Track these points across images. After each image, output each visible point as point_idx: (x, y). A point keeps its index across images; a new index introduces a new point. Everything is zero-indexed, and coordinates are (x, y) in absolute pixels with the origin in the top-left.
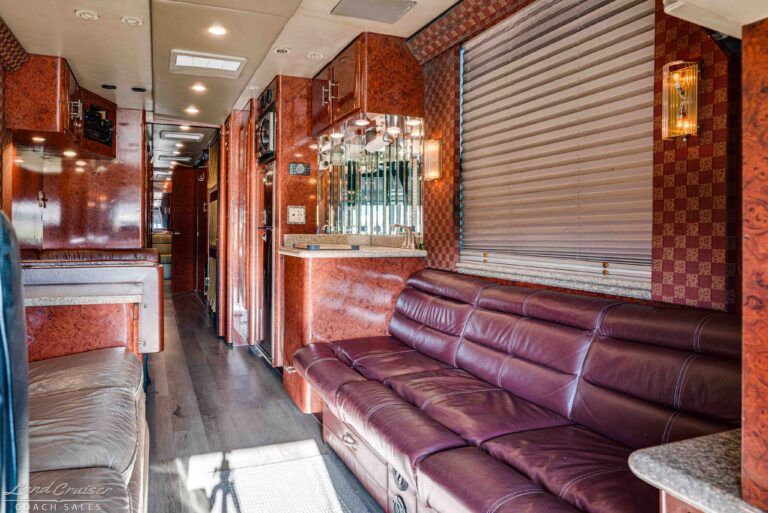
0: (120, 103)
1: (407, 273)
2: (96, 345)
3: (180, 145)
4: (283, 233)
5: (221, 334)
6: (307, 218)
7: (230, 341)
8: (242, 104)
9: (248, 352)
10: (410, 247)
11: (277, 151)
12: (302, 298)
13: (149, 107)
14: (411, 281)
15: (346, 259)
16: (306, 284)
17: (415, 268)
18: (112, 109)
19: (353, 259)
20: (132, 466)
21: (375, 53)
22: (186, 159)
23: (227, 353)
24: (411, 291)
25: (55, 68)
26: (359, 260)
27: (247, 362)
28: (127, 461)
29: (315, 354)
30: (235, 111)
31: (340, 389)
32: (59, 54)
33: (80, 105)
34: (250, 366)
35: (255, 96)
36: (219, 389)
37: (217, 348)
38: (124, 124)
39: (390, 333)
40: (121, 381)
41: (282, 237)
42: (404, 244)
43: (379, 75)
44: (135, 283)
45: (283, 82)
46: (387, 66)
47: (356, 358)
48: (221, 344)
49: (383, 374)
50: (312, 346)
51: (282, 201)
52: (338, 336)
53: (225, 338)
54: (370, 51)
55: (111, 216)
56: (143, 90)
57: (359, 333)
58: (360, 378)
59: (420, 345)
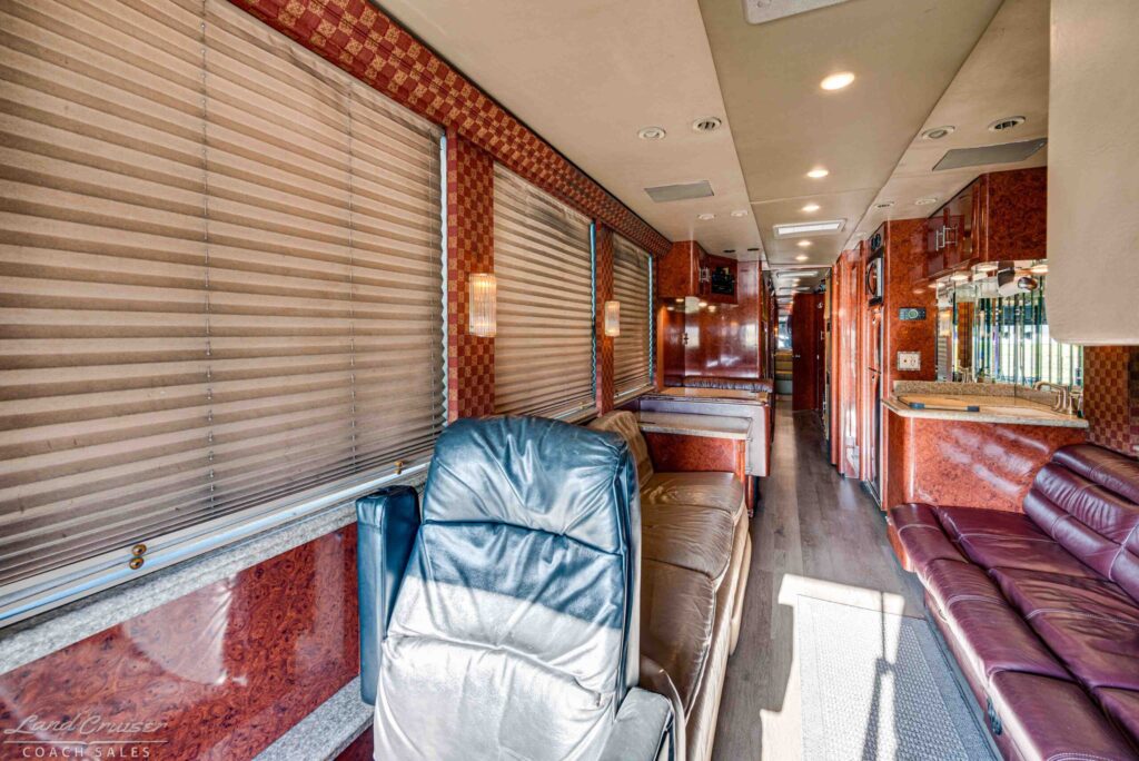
0: (739, 259)
1: (1054, 444)
2: (713, 468)
3: (797, 280)
4: (893, 379)
5: (834, 462)
6: (922, 364)
7: (842, 472)
8: (852, 246)
9: (860, 486)
10: (1065, 412)
11: (885, 297)
12: (903, 454)
13: (764, 258)
14: (1060, 455)
15: (959, 422)
16: (906, 442)
17: (1067, 440)
18: (733, 264)
19: (968, 422)
20: (723, 576)
21: (1001, 193)
22: (806, 289)
23: (838, 483)
24: (1058, 468)
25: (689, 249)
26: (978, 424)
27: (856, 496)
28: (718, 572)
29: (915, 516)
30: (846, 251)
31: (931, 563)
32: (692, 239)
33: (707, 270)
34: (860, 502)
35: (865, 239)
36: (823, 518)
37: (828, 475)
38: (743, 271)
39: (1024, 509)
40: (726, 505)
41: (891, 382)
42: (1057, 406)
43: (1007, 217)
44: (746, 418)
45: (892, 228)
46: (1019, 205)
47: (964, 532)
48: (834, 472)
49: (990, 560)
50: (914, 506)
51: (891, 347)
52: (947, 501)
53: (837, 467)
54: (992, 192)
55: (742, 338)
56: (757, 249)
57: (979, 501)
58: (958, 557)
59: (1061, 538)
